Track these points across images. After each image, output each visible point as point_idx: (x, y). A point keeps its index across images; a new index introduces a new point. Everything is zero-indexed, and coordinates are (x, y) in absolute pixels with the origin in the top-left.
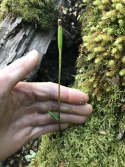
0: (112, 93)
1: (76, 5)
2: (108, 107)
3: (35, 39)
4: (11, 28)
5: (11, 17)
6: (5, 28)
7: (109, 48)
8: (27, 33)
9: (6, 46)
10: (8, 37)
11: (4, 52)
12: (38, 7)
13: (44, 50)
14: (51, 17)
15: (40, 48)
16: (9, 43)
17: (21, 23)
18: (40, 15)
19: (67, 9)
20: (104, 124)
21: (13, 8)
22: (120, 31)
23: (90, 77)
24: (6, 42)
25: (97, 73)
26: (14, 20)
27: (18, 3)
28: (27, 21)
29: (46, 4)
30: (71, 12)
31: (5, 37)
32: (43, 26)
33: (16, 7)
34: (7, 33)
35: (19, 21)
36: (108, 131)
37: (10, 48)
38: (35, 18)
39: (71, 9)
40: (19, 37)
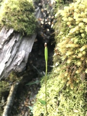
0: (80, 82)
1: (50, 17)
2: (79, 93)
3: (23, 42)
4: (6, 37)
5: (6, 29)
6: (2, 37)
7: (76, 52)
8: (17, 39)
9: (4, 50)
10: (4, 43)
11: (2, 54)
12: (24, 21)
13: (30, 50)
14: (33, 26)
15: (27, 49)
16: (6, 47)
17: (13, 33)
18: (26, 27)
19: (43, 20)
20: (76, 105)
21: (7, 23)
22: (83, 41)
23: (64, 71)
24: (3, 47)
25: (69, 68)
26: (8, 31)
27: (10, 19)
28: (17, 31)
29: (29, 19)
30: (47, 22)
31: (2, 43)
32: (28, 34)
33: (9, 22)
34: (3, 40)
35: (11, 31)
36: (80, 110)
37: (6, 51)
38: (22, 29)
39: (46, 20)
40: (12, 43)
